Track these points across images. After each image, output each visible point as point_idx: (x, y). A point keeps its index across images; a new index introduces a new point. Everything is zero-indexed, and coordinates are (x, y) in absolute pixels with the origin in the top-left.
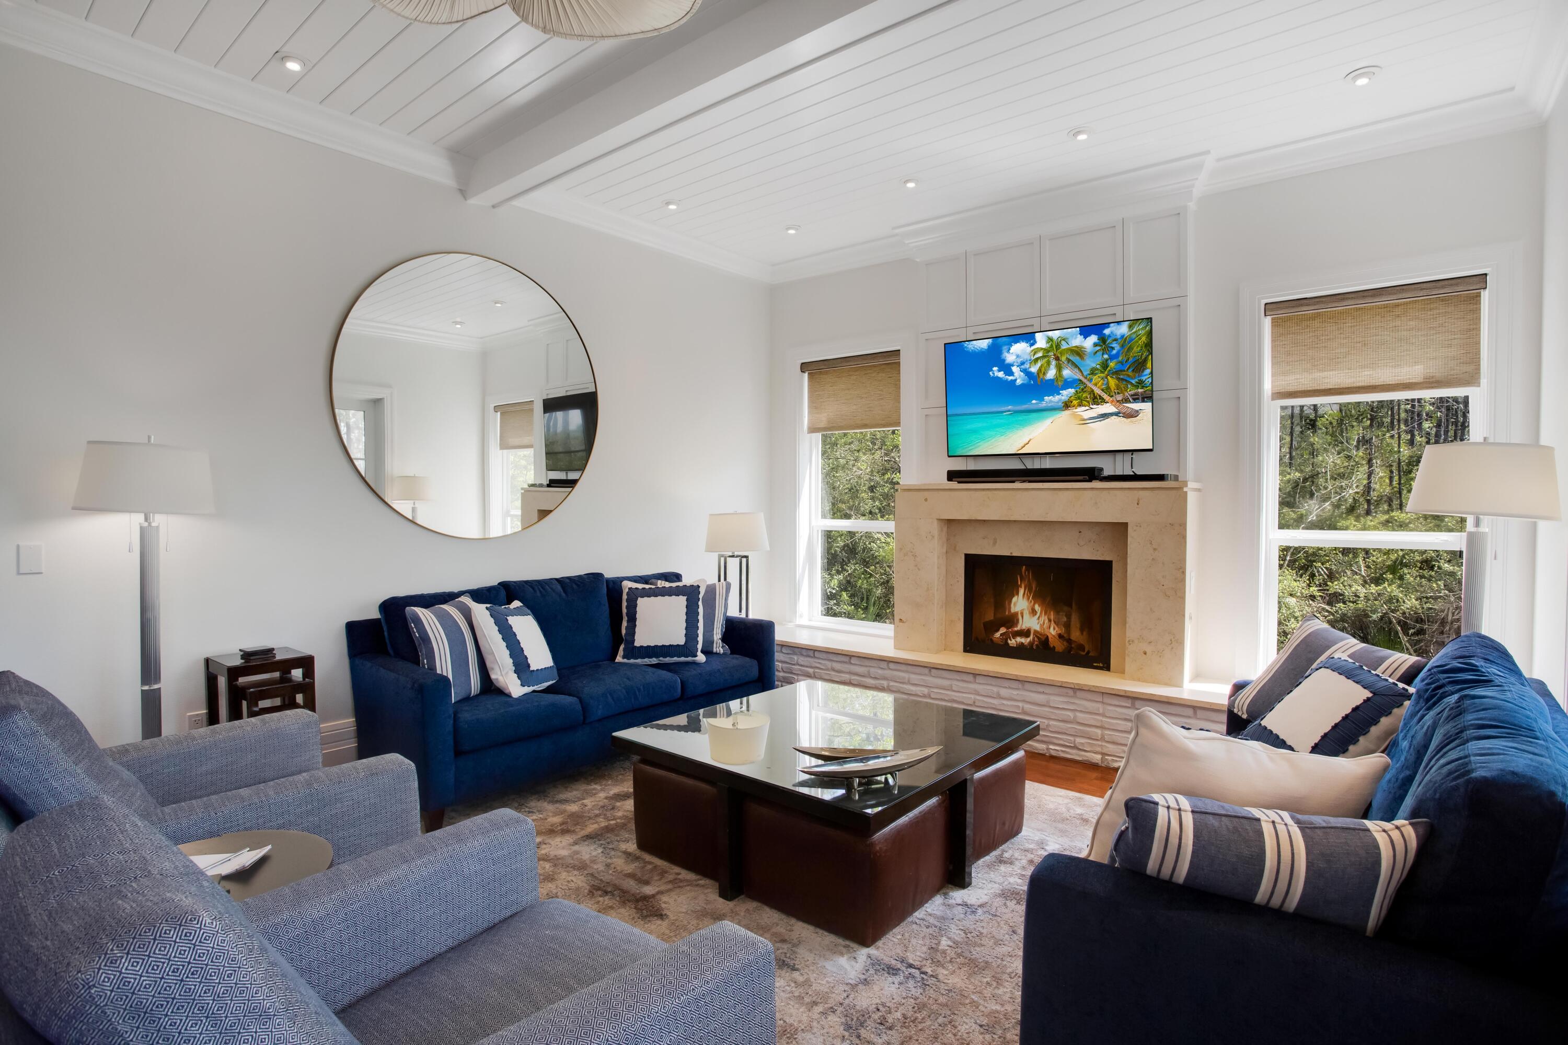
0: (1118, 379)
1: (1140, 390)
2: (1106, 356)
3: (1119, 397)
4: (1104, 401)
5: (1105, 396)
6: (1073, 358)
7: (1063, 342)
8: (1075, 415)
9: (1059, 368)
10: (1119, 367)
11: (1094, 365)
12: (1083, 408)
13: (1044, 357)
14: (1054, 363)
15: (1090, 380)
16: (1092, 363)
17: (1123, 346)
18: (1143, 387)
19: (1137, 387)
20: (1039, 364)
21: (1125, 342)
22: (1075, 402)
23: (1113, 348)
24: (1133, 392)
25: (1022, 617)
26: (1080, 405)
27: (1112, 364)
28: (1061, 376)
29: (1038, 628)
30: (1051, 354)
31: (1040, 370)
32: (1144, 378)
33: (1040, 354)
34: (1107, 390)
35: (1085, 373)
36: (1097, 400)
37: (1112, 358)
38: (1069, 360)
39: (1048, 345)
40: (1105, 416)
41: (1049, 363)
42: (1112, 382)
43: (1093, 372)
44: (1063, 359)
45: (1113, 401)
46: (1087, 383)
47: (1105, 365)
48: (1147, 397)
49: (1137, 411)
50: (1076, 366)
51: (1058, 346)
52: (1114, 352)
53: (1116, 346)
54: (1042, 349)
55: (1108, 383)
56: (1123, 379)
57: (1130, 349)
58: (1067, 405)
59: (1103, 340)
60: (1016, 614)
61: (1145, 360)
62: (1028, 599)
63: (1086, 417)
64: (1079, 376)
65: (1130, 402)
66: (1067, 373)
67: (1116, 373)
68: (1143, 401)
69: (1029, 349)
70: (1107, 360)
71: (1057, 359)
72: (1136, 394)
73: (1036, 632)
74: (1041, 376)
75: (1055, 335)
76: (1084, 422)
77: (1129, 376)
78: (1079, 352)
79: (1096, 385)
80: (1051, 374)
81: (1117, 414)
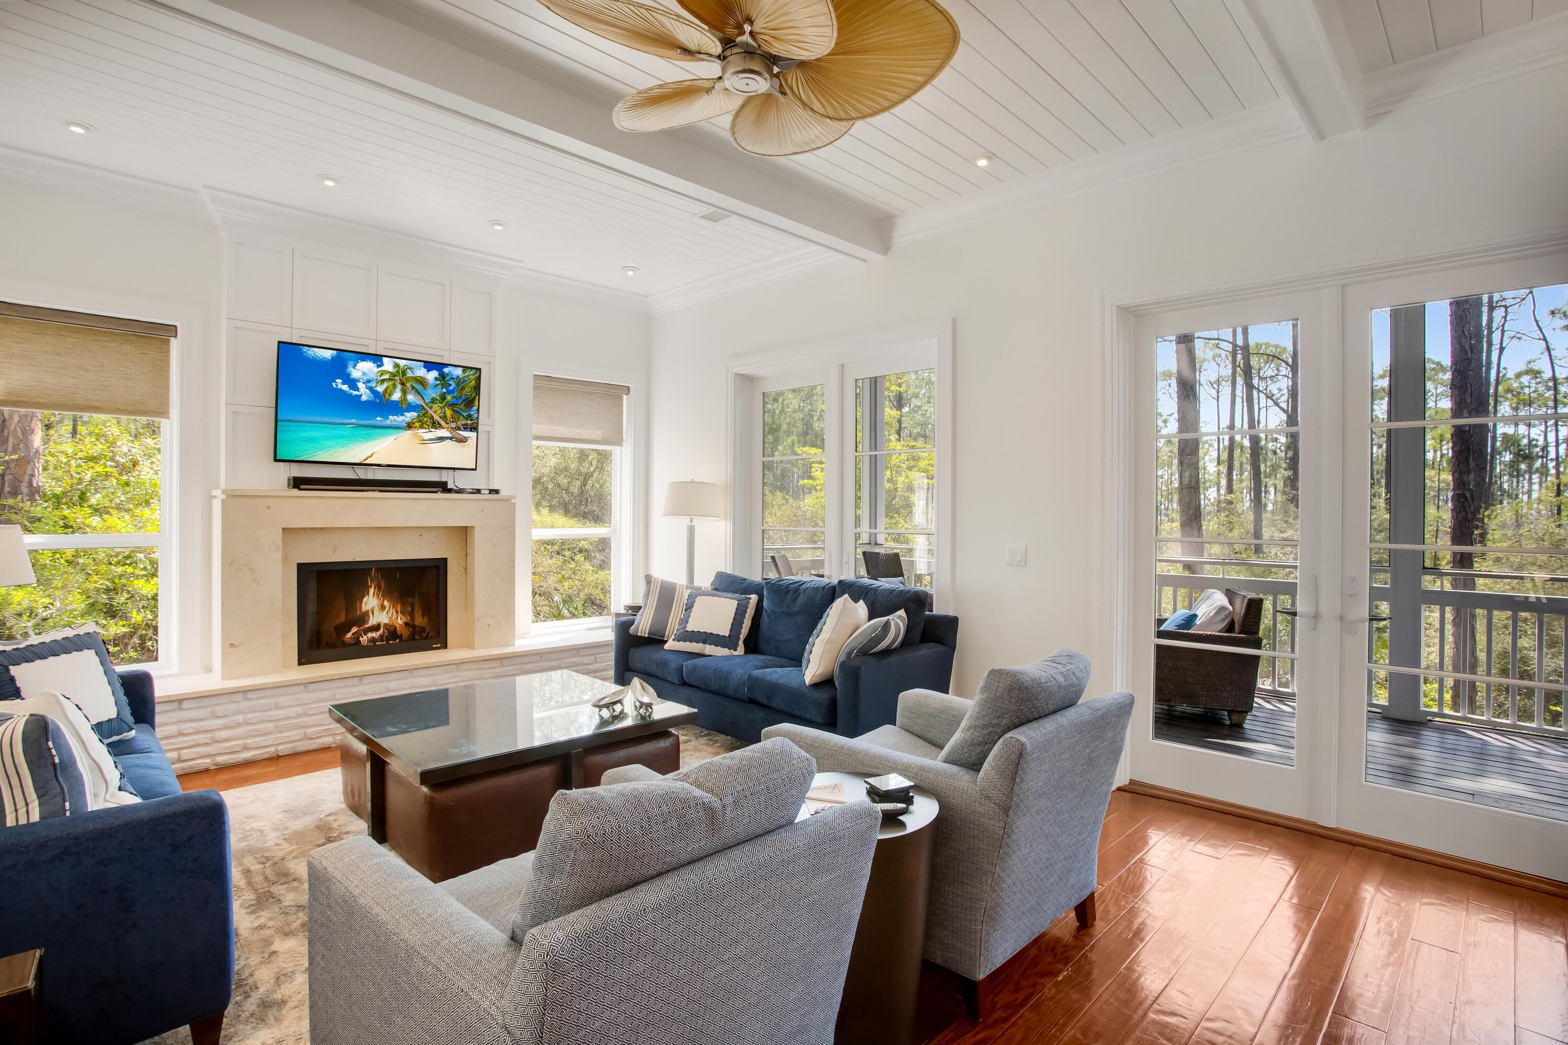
0: (453, 410)
1: (469, 422)
2: (444, 390)
3: (454, 425)
4: (441, 426)
5: (442, 423)
6: (418, 387)
7: (408, 370)
8: (416, 435)
9: (404, 392)
10: (454, 401)
11: (435, 396)
12: (424, 430)
13: (390, 380)
14: (399, 387)
15: (431, 408)
16: (432, 393)
17: (458, 385)
18: (471, 420)
19: (467, 419)
20: (385, 385)
21: (459, 382)
22: (417, 424)
23: (450, 385)
24: (463, 422)
25: (373, 613)
26: (421, 427)
27: (449, 398)
28: (405, 399)
29: (386, 621)
30: (397, 378)
31: (386, 390)
32: (472, 413)
33: (386, 376)
34: (444, 418)
35: (427, 401)
36: (435, 425)
37: (449, 392)
38: (413, 388)
39: (395, 370)
40: (441, 439)
41: (394, 386)
42: (449, 412)
43: (433, 401)
44: (408, 385)
45: (448, 428)
46: (428, 409)
47: (443, 397)
48: (474, 428)
49: (466, 438)
50: (419, 394)
51: (404, 373)
52: (451, 388)
53: (453, 385)
54: (389, 372)
55: (445, 413)
56: (457, 411)
57: (463, 388)
58: (409, 426)
59: (442, 376)
60: (367, 612)
61: (474, 399)
62: (378, 597)
63: (425, 438)
64: (421, 402)
65: (461, 430)
66: (411, 397)
67: (452, 405)
68: (471, 431)
69: (376, 370)
70: (445, 393)
71: (403, 384)
72: (466, 424)
73: (385, 625)
74: (387, 396)
75: (402, 363)
76: (424, 442)
77: (461, 409)
78: (422, 382)
79: (435, 412)
80: (397, 396)
81: (451, 438)
